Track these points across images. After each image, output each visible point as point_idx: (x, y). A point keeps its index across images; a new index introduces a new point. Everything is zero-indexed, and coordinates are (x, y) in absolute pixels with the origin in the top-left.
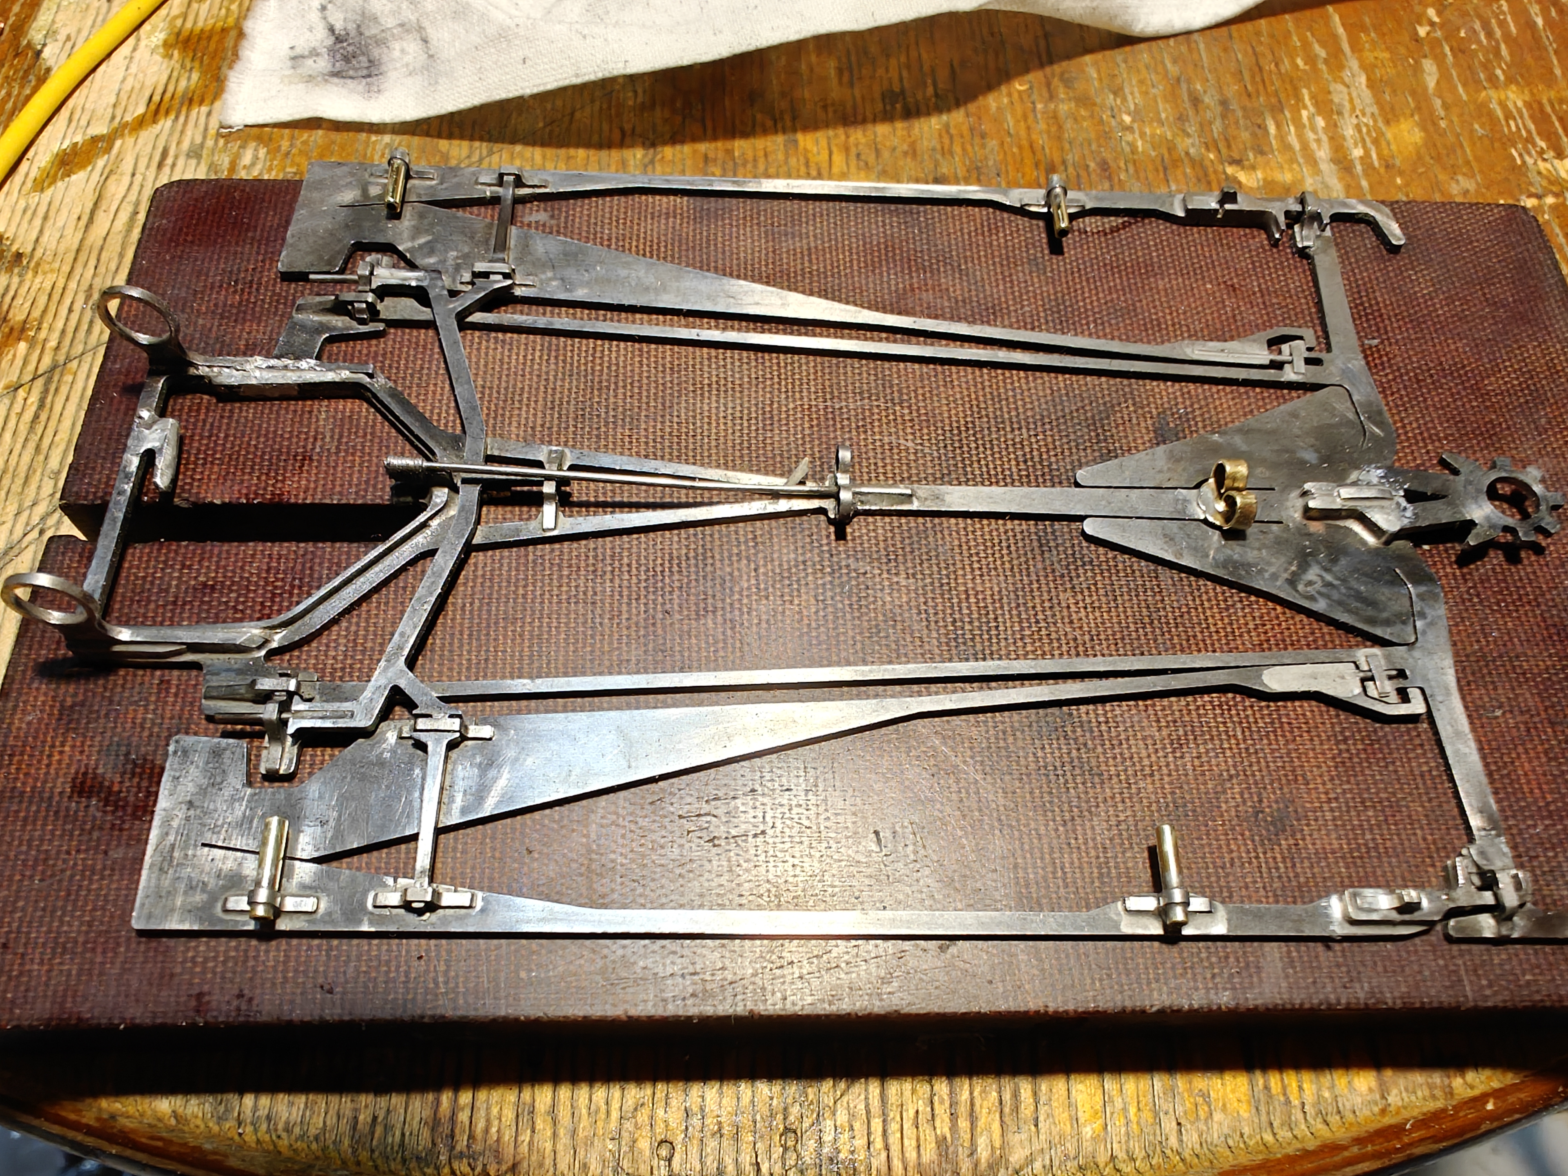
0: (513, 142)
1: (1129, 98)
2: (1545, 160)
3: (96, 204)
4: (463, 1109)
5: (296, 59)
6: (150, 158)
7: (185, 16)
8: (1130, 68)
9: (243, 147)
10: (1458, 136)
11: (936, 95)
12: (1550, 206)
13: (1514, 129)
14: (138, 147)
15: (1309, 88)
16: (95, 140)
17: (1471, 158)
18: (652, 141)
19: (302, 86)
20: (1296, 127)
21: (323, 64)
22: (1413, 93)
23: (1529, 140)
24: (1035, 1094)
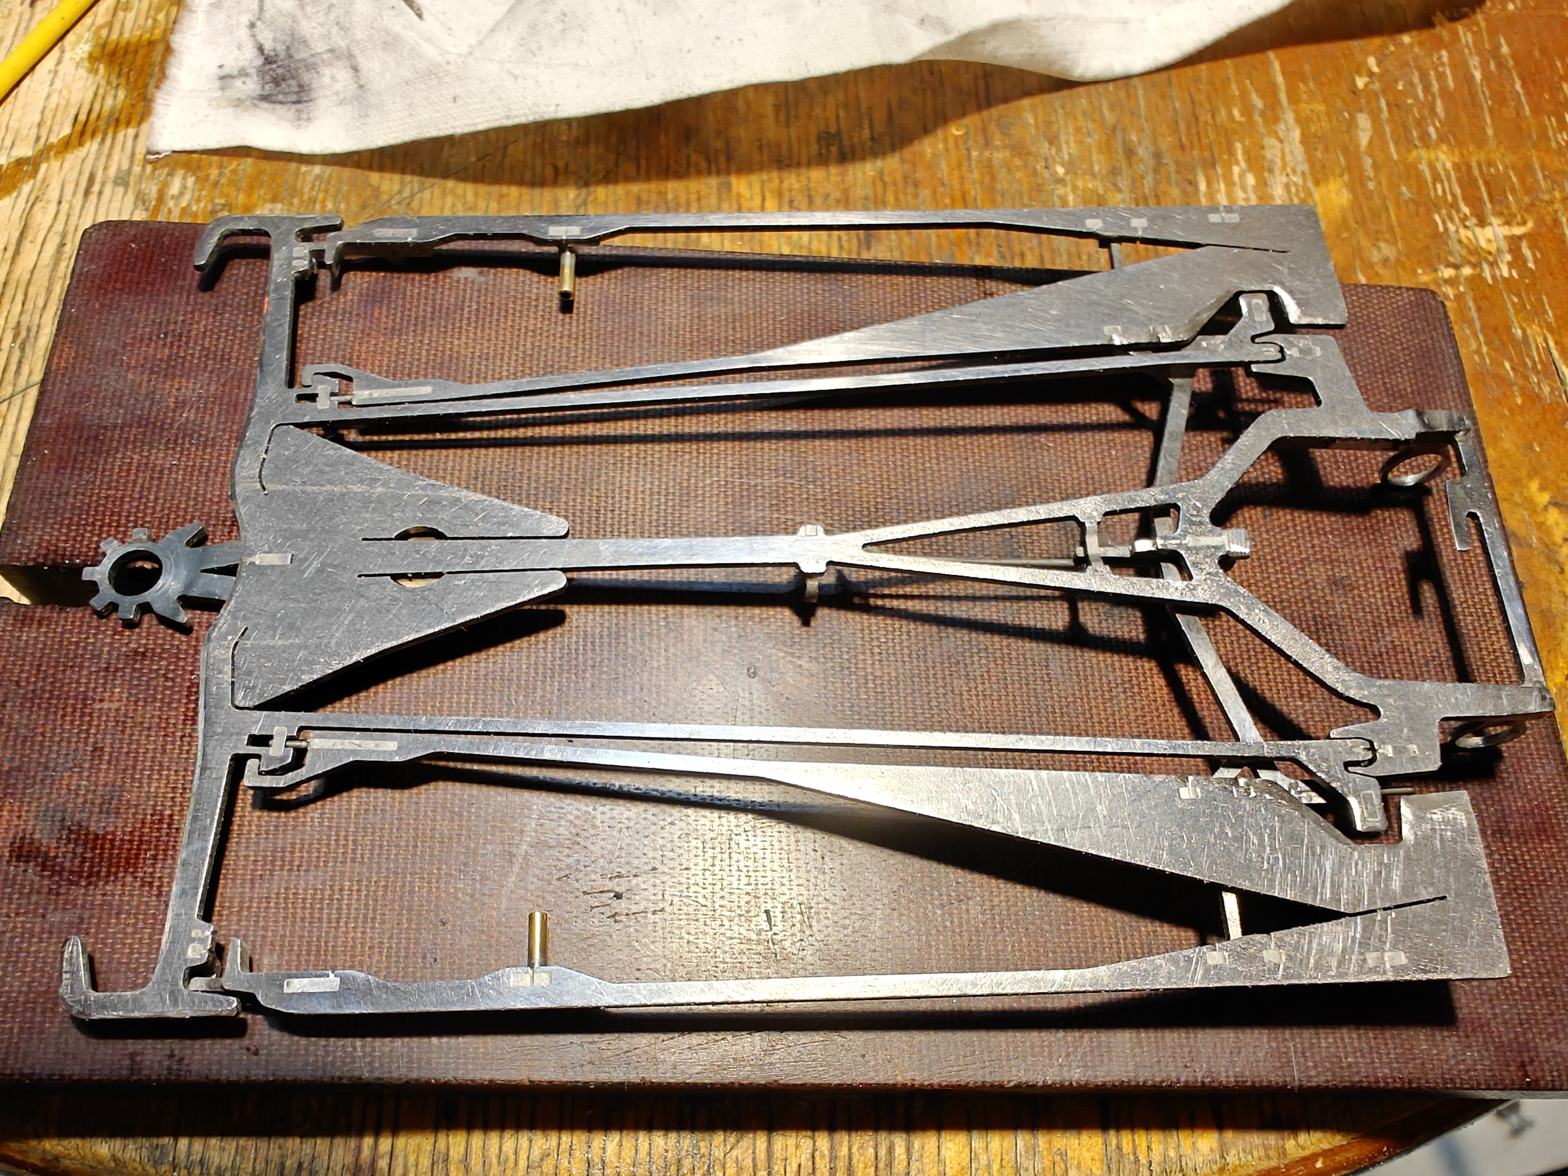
0: (445, 176)
1: (1064, 146)
2: (1466, 227)
3: (22, 234)
4: (382, 1157)
5: (225, 79)
6: (77, 185)
7: (110, 25)
8: (1067, 114)
9: (171, 174)
10: (1384, 198)
11: (872, 138)
12: (1466, 278)
13: (1440, 192)
14: (64, 172)
15: (1243, 143)
16: (20, 162)
17: (1395, 224)
18: (585, 180)
19: (230, 110)
20: (1227, 185)
21: (251, 86)
22: (1346, 150)
23: (1454, 206)
24: (908, 1150)
